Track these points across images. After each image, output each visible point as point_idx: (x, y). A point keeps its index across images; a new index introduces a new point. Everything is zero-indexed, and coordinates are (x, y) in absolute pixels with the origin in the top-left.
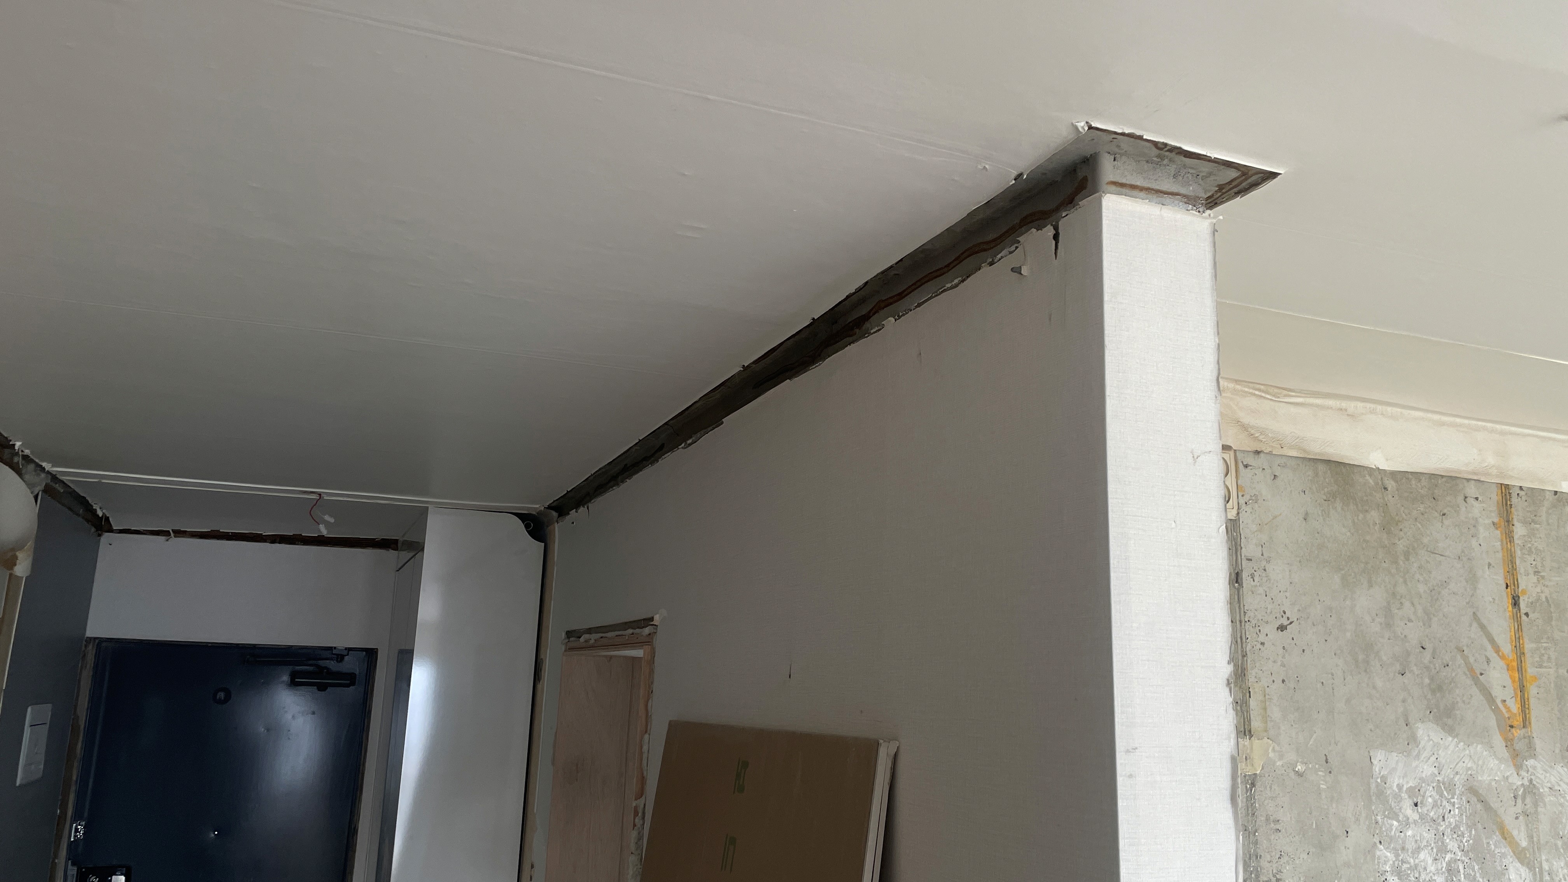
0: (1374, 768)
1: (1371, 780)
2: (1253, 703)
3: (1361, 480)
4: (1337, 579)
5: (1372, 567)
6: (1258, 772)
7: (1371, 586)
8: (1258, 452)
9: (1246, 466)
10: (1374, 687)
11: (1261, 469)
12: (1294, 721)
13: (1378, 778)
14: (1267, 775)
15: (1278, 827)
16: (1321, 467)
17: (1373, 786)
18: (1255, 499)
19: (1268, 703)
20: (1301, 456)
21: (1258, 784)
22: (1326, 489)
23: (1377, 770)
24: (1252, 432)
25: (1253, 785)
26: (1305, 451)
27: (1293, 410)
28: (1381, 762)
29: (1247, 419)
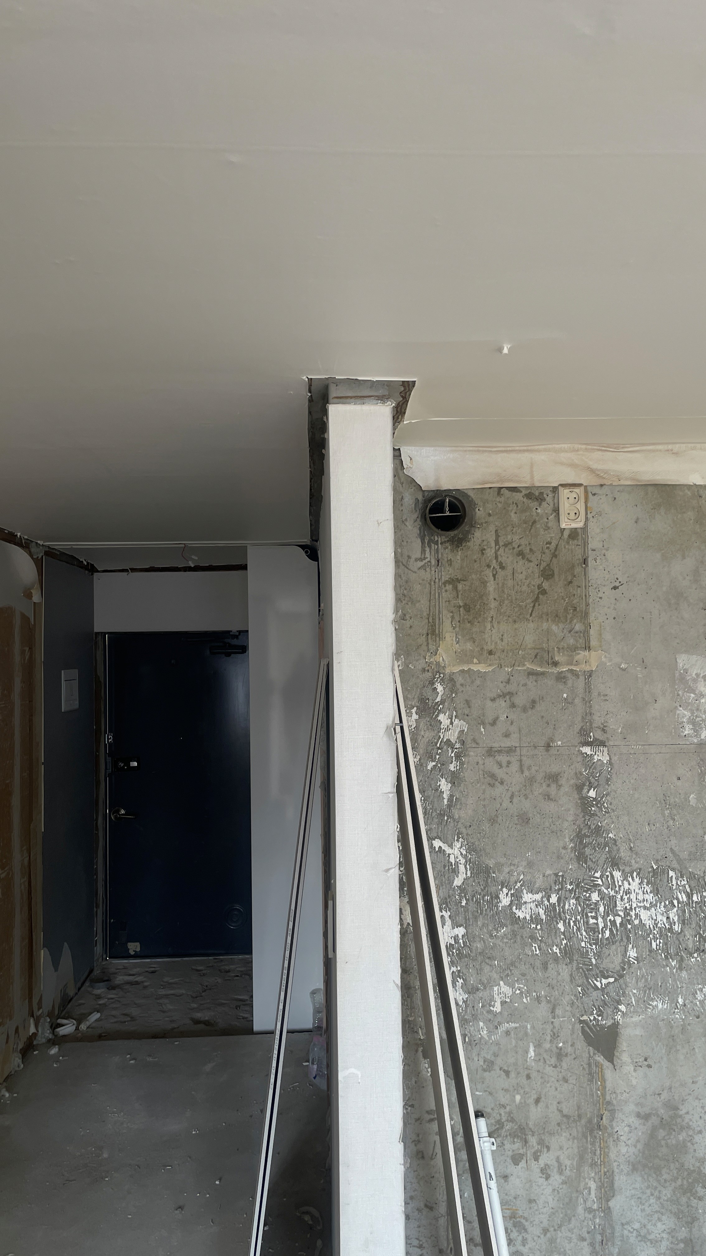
0: (678, 664)
1: (676, 672)
2: (592, 632)
3: (681, 493)
4: (658, 555)
5: (686, 547)
6: (594, 669)
7: (684, 557)
8: (602, 485)
9: (594, 495)
10: (682, 618)
11: (605, 495)
12: (621, 640)
13: (681, 670)
14: (600, 671)
15: (606, 698)
16: (650, 489)
17: (677, 675)
18: (600, 514)
19: (602, 631)
20: (634, 484)
21: (594, 676)
22: (653, 502)
23: (681, 665)
24: (599, 473)
25: (590, 676)
26: (638, 481)
27: (630, 455)
28: (684, 661)
29: (595, 466)
